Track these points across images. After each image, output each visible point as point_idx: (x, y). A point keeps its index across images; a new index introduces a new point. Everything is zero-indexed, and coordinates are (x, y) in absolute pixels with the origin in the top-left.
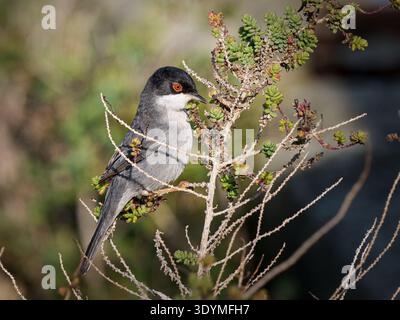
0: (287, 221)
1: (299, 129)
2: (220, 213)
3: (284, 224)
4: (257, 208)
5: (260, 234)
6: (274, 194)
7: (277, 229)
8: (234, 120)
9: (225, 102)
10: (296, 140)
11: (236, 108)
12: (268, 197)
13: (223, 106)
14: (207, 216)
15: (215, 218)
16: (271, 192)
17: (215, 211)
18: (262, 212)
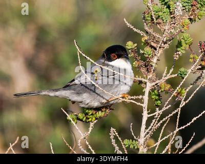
0: (195, 119)
1: (202, 60)
2: (152, 115)
3: (193, 121)
4: (176, 111)
5: (178, 128)
6: (187, 102)
7: (188, 124)
8: (159, 55)
9: (153, 44)
10: (200, 67)
11: (160, 47)
12: (183, 104)
13: (152, 47)
14: (144, 117)
15: (148, 118)
16: (185, 100)
17: (148, 114)
18: (179, 113)
